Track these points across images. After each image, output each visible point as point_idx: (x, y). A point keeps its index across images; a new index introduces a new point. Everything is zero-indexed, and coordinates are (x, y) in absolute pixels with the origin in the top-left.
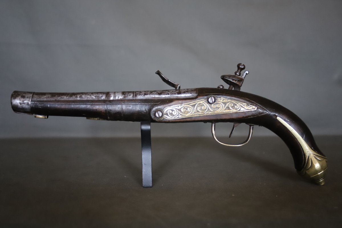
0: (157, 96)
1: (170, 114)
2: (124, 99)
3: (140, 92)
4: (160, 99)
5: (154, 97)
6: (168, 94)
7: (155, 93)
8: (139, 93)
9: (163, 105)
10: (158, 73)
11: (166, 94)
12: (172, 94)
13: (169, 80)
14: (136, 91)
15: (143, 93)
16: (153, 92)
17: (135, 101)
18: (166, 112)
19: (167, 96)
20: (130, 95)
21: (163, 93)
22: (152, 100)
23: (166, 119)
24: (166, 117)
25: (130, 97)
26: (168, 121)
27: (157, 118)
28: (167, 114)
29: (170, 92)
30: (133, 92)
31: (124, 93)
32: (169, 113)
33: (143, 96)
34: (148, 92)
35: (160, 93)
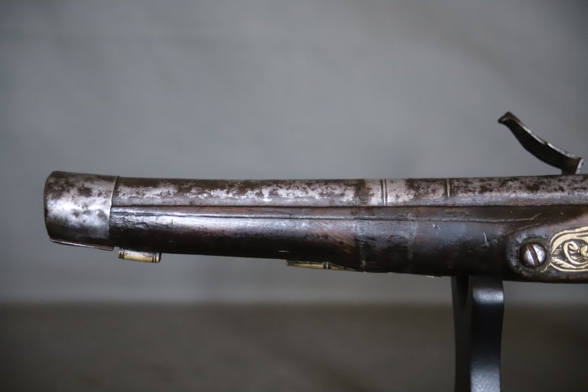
0: (524, 195)
1: (570, 255)
2: (415, 203)
3: (467, 181)
4: (533, 203)
5: (516, 199)
6: (562, 190)
7: (516, 184)
8: (464, 185)
9: (550, 224)
10: (510, 122)
11: (556, 190)
12: (575, 189)
13: (550, 145)
14: (453, 179)
15: (477, 184)
16: (510, 183)
17: (453, 210)
18: (558, 248)
19: (558, 195)
20: (434, 191)
21: (541, 186)
22: (509, 206)
23: (558, 271)
24: (559, 265)
25: (437, 197)
26: (564, 277)
27: (527, 269)
28: (562, 256)
29: (567, 183)
30: (443, 182)
31: (412, 184)
32: (569, 249)
33: (477, 193)
34: (494, 183)
35: (532, 184)
